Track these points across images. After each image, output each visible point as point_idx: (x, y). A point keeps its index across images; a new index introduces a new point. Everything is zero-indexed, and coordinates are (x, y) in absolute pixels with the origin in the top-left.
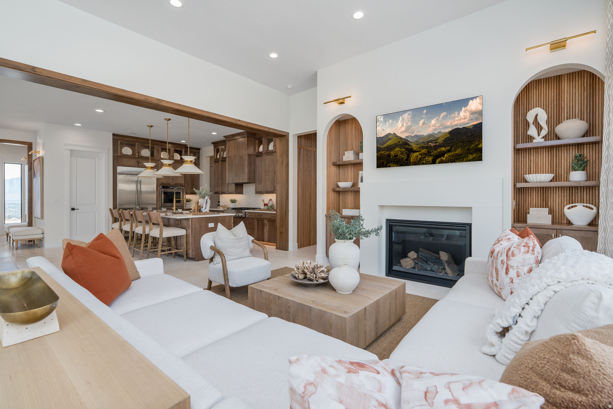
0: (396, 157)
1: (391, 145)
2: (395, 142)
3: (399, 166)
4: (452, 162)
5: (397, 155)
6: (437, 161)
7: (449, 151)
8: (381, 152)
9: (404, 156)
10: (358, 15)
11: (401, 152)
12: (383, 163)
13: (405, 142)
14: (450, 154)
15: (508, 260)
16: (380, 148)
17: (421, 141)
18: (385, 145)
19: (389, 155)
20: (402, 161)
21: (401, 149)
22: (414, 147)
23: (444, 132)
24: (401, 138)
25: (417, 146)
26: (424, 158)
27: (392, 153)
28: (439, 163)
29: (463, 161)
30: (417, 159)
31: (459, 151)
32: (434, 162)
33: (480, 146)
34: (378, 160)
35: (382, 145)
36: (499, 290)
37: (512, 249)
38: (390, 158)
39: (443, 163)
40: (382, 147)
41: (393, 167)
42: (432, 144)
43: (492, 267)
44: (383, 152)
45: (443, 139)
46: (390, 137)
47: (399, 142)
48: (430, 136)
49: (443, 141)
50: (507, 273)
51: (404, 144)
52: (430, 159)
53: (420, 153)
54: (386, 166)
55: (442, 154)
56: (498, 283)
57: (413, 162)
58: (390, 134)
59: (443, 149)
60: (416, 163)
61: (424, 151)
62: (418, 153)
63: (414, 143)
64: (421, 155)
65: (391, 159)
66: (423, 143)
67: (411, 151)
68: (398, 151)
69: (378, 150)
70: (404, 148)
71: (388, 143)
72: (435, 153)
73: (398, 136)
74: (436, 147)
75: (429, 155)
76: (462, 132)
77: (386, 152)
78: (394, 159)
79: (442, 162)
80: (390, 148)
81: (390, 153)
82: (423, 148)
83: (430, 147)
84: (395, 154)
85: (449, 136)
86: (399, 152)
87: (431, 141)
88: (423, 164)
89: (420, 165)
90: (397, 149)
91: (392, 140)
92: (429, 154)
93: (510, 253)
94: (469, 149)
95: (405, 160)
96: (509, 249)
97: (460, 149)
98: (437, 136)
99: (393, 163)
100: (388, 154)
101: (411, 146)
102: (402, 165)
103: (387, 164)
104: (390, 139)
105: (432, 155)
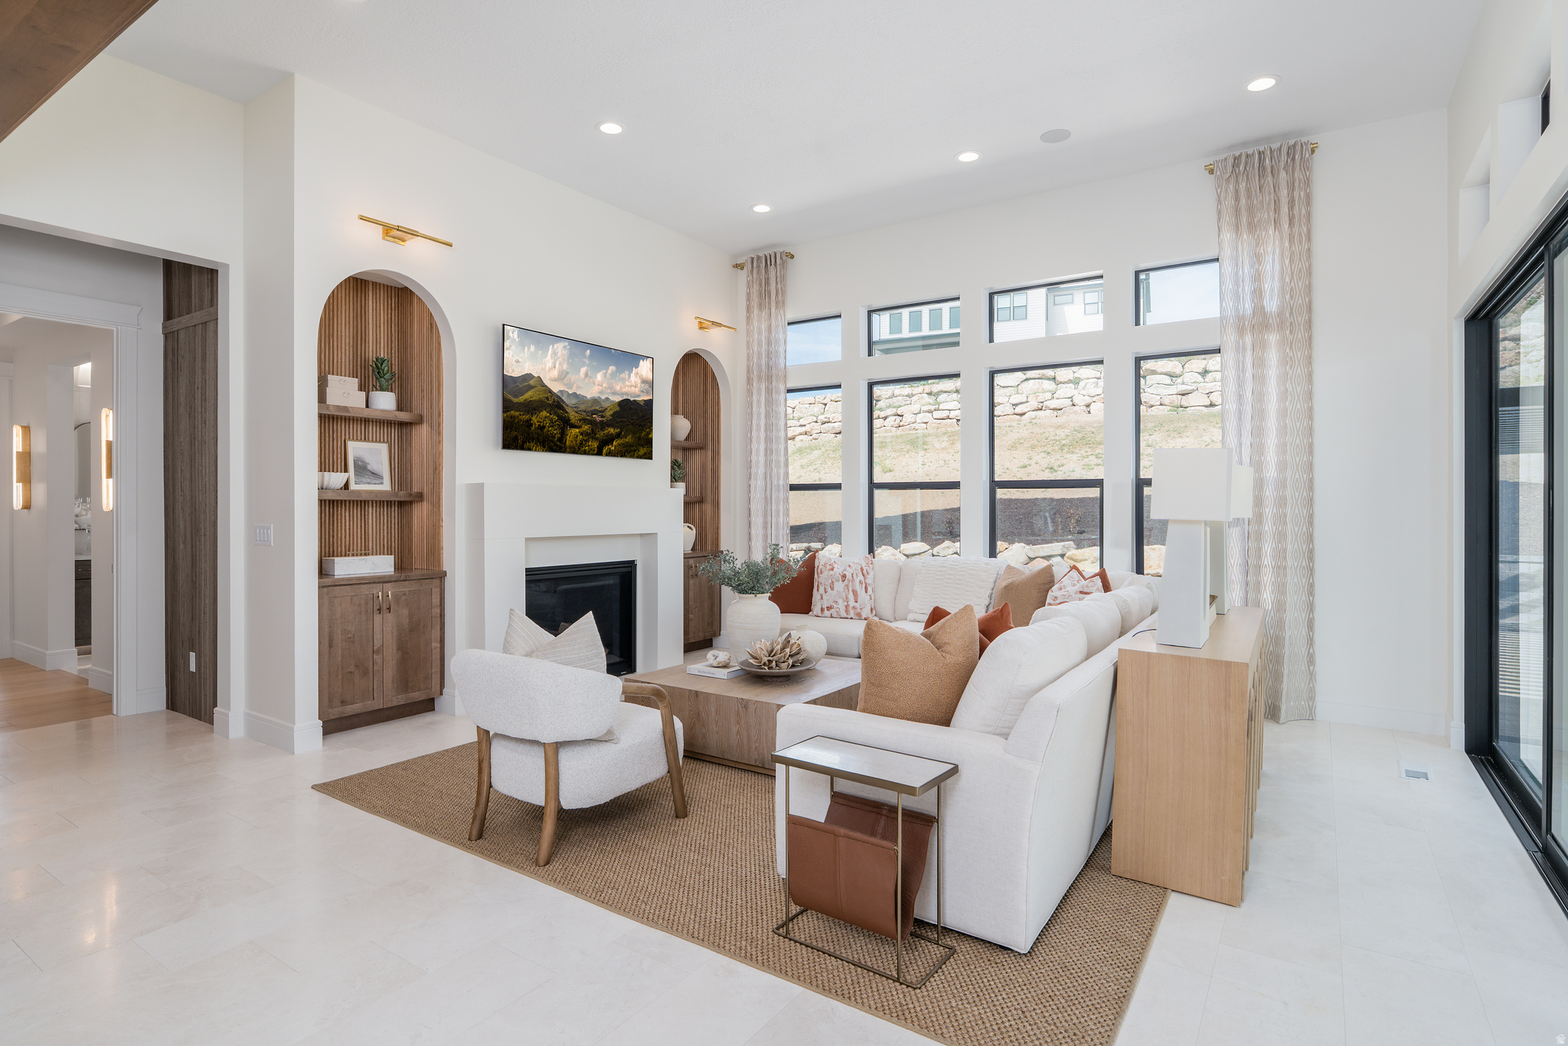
0: (541, 430)
1: (534, 401)
2: (541, 396)
3: (546, 451)
4: (621, 456)
5: (544, 427)
6: (604, 451)
7: (618, 436)
8: (512, 412)
9: (555, 432)
10: (611, 128)
11: (551, 420)
12: (516, 439)
13: (558, 402)
14: (620, 441)
15: (865, 579)
16: (511, 401)
17: (582, 407)
18: (522, 399)
19: (529, 424)
20: (552, 441)
21: (551, 414)
22: (573, 417)
23: (613, 401)
24: (550, 391)
25: (577, 415)
26: (586, 441)
27: (534, 419)
28: (607, 455)
29: (632, 457)
30: (576, 441)
31: (629, 439)
32: (599, 453)
33: (650, 436)
34: (507, 429)
35: (516, 396)
36: (859, 610)
37: (865, 568)
38: (530, 429)
39: (612, 456)
40: (515, 400)
41: (536, 450)
42: (598, 419)
43: (847, 591)
44: (517, 413)
45: (611, 412)
46: (532, 382)
47: (547, 398)
48: (595, 401)
49: (611, 415)
50: (866, 592)
51: (554, 404)
52: (595, 445)
53: (582, 430)
54: (522, 448)
55: (608, 441)
56: (857, 605)
57: (570, 447)
58: (529, 376)
59: (612, 430)
60: (576, 450)
61: (586, 427)
62: (577, 430)
63: (572, 407)
64: (582, 434)
65: (532, 433)
66: (585, 412)
67: (566, 423)
68: (545, 417)
69: (507, 406)
70: (556, 414)
71: (528, 396)
72: (601, 434)
73: (547, 387)
74: (603, 425)
75: (593, 438)
76: (633, 407)
77: (523, 415)
78: (538, 434)
79: (610, 454)
80: (532, 407)
81: (531, 420)
82: (584, 421)
83: (592, 422)
84: (541, 422)
85: (618, 409)
86: (547, 423)
87: (595, 412)
88: (585, 453)
89: (581, 454)
90: (544, 413)
91: (534, 389)
92: (591, 435)
93: (865, 571)
94: (639, 438)
95: (557, 440)
96: (862, 569)
97: (630, 436)
98: (605, 405)
99: (535, 443)
100: (527, 421)
101: (567, 412)
102: (552, 450)
103: (524, 442)
104: (531, 387)
105: (596, 439)
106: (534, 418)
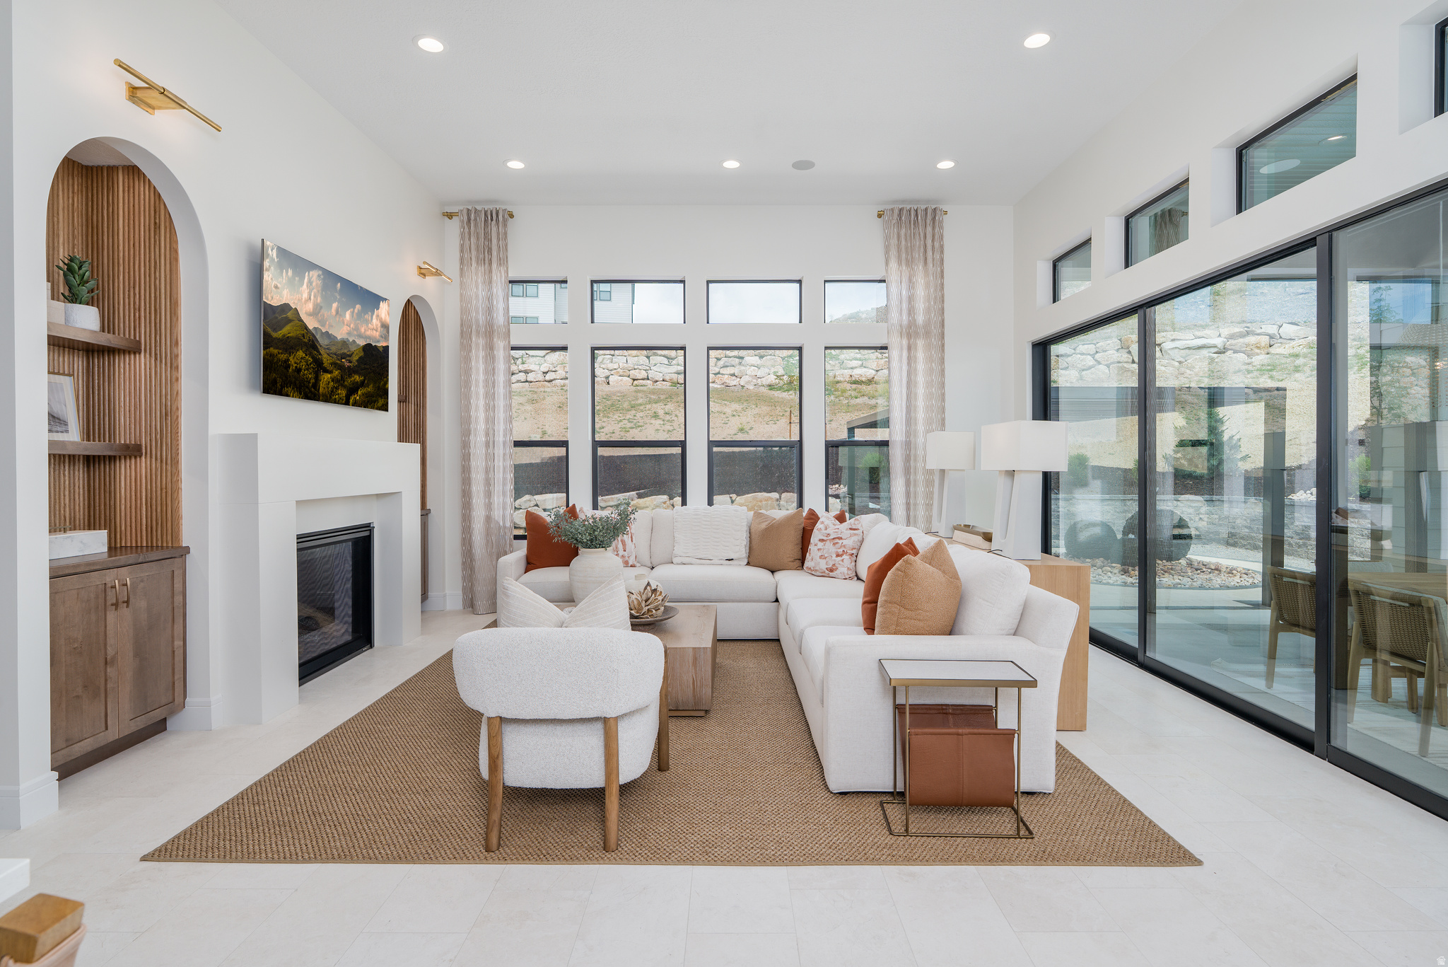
0: (298, 373)
1: (291, 337)
2: (298, 332)
3: (302, 398)
4: (365, 407)
5: (300, 370)
6: (351, 401)
7: (362, 384)
8: (272, 350)
9: (310, 376)
11: (307, 362)
12: (275, 382)
13: (313, 341)
14: (364, 390)
16: (271, 336)
17: (333, 349)
18: (281, 334)
19: (286, 364)
20: (307, 387)
21: (306, 355)
22: (326, 360)
23: (358, 345)
24: (306, 328)
25: (329, 358)
26: (336, 388)
27: (292, 360)
28: (353, 405)
29: (373, 408)
30: (328, 388)
31: (370, 388)
32: (347, 403)
33: (386, 387)
34: (267, 369)
35: (275, 330)
38: (288, 371)
39: (357, 406)
40: (275, 335)
41: (293, 397)
42: (347, 364)
44: (276, 351)
45: (357, 357)
46: (289, 314)
47: (303, 336)
48: (344, 343)
49: (357, 361)
51: (307, 341)
52: (344, 393)
53: (333, 375)
54: (281, 393)
55: (352, 390)
57: (324, 395)
58: (286, 307)
59: (357, 377)
60: (328, 398)
61: (337, 373)
62: (329, 376)
63: (325, 348)
64: (333, 380)
65: (290, 376)
66: (335, 354)
67: (319, 367)
68: (302, 358)
69: (268, 341)
70: (311, 355)
71: (286, 330)
72: (348, 382)
73: (303, 322)
74: (351, 371)
75: (342, 385)
76: (374, 352)
77: (282, 354)
78: (295, 378)
79: (356, 404)
80: (289, 345)
81: (288, 360)
82: (335, 365)
83: (341, 367)
84: (297, 364)
85: (362, 354)
86: (303, 365)
87: (343, 356)
88: (335, 402)
89: (332, 403)
90: (301, 354)
91: (292, 324)
92: (339, 382)
94: (378, 388)
95: (312, 386)
97: (372, 385)
98: (353, 349)
99: (293, 388)
100: (285, 361)
101: (320, 354)
102: (307, 397)
103: (282, 387)
104: (289, 321)
105: (345, 387)
106: (291, 358)
